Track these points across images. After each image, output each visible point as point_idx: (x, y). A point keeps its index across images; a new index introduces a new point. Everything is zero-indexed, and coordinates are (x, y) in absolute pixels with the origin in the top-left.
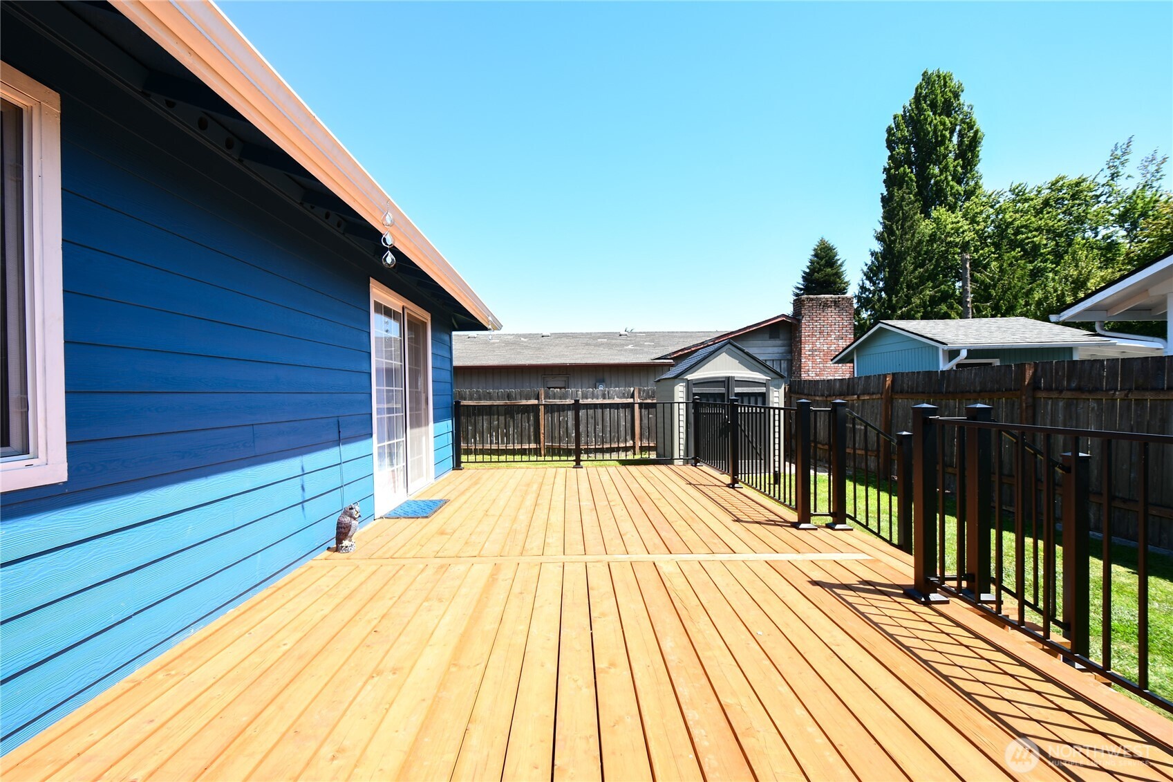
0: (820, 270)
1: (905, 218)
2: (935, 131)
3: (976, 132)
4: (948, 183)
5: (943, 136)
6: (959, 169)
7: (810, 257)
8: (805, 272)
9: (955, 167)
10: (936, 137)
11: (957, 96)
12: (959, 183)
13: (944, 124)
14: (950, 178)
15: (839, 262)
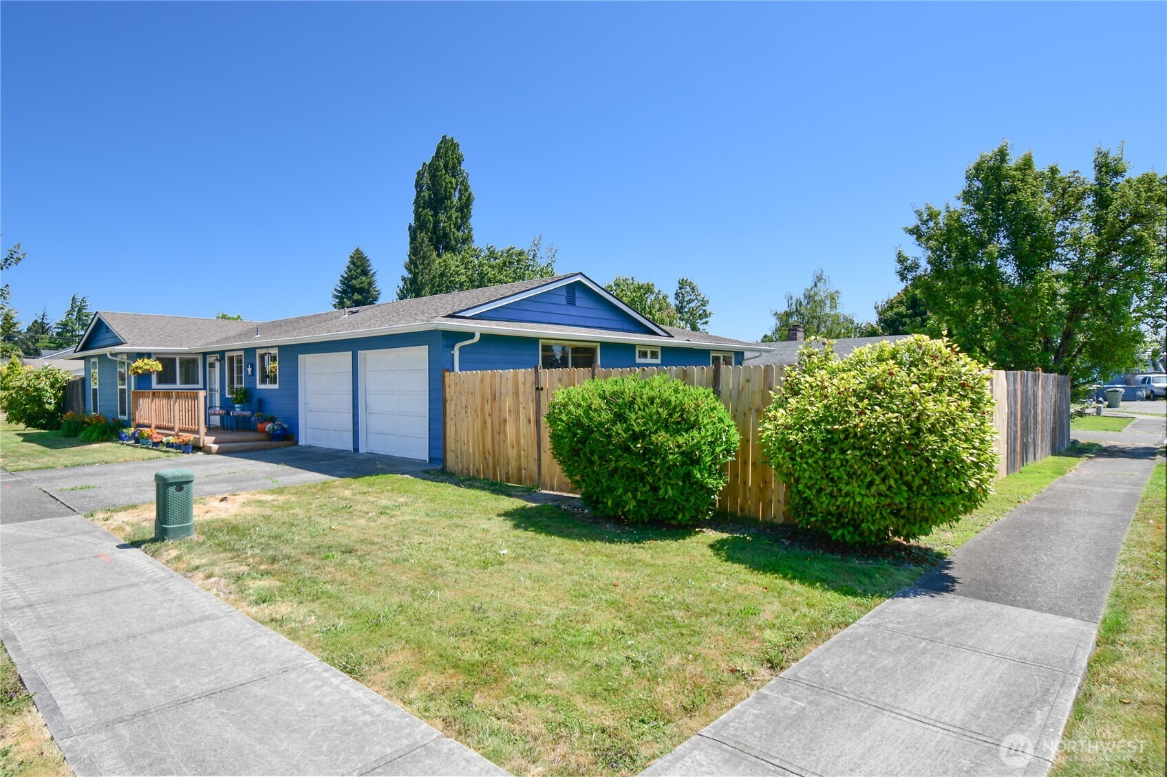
0: (356, 278)
1: (424, 257)
2: (446, 187)
3: (470, 195)
4: (450, 230)
5: (450, 193)
6: (459, 220)
7: (348, 264)
8: (342, 277)
9: (456, 218)
10: (446, 192)
11: (460, 163)
12: (458, 229)
13: (451, 183)
14: (453, 226)
15: (372, 272)
